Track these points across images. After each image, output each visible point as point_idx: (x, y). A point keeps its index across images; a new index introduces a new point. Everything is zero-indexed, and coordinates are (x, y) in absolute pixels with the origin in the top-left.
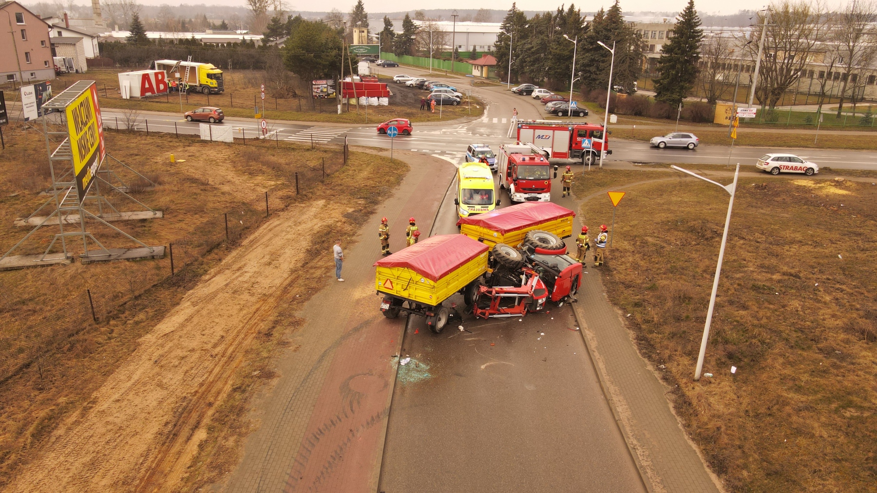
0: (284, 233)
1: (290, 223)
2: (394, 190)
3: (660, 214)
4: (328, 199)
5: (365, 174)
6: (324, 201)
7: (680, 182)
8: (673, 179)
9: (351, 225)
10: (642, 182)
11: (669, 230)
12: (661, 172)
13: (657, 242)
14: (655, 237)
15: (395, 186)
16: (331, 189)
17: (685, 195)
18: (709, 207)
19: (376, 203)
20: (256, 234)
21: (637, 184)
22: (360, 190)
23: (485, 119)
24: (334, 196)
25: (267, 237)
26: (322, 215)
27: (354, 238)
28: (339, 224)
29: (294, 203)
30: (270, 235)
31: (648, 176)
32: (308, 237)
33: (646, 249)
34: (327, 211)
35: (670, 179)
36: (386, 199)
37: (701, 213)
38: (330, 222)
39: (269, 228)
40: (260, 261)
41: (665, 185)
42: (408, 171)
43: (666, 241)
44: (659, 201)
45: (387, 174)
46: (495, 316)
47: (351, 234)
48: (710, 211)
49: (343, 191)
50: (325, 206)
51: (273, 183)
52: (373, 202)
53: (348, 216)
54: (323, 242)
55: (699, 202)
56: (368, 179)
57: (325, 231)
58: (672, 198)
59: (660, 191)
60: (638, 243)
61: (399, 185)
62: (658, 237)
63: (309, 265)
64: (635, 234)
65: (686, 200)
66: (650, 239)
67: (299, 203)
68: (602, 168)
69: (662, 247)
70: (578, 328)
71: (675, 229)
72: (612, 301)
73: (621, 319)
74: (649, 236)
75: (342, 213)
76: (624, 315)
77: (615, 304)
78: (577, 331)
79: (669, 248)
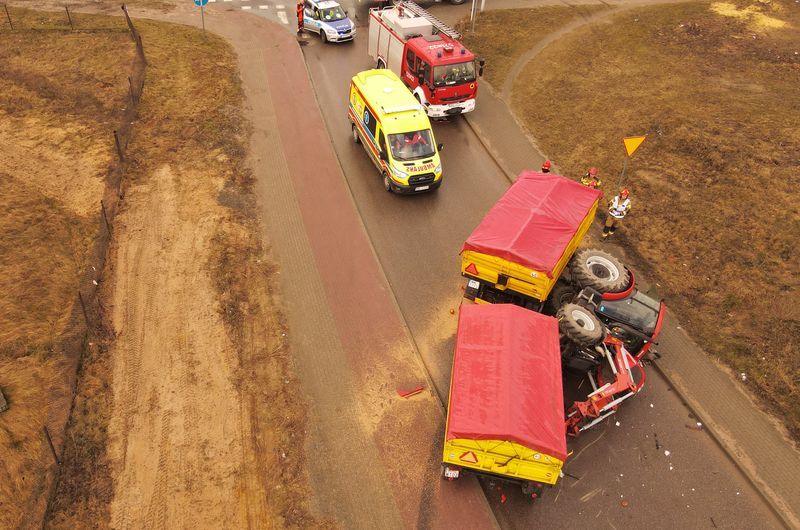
0: (162, 276)
2: (245, 111)
3: (618, 112)
4: (169, 160)
5: (185, 81)
6: (168, 167)
7: (594, 31)
8: (580, 24)
9: (242, 223)
10: (550, 38)
12: (555, 9)
13: (661, 183)
14: (649, 170)
15: (241, 101)
16: (160, 132)
17: (619, 60)
18: (663, 86)
19: (240, 150)
21: (546, 42)
22: (201, 124)
24: (175, 151)
26: (188, 209)
27: (266, 258)
28: (226, 228)
30: (143, 286)
31: (547, 20)
32: (201, 275)
33: (658, 202)
34: (188, 196)
35: (577, 24)
38: (209, 225)
39: (130, 267)
40: (174, 375)
41: (581, 41)
42: (235, 56)
43: (671, 178)
44: (596, 79)
45: (214, 73)
46: (586, 428)
47: (256, 247)
48: (670, 94)
49: (180, 135)
50: (177, 181)
51: (61, 132)
52: (237, 152)
53: (225, 200)
54: (230, 282)
55: (645, 75)
56: (196, 93)
57: (218, 254)
58: (608, 70)
59: (583, 54)
60: (639, 189)
61: (245, 97)
62: (654, 170)
65: (628, 72)
66: (647, 176)
67: (137, 182)
68: (484, 13)
69: (676, 195)
70: (699, 424)
71: (662, 146)
72: (700, 344)
73: (740, 388)
74: (640, 168)
75: (213, 196)
76: (738, 378)
77: (710, 352)
78: (699, 429)
79: (685, 196)
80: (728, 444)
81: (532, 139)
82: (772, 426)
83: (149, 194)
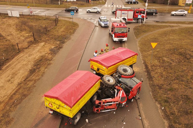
0: (23, 61)
1: (27, 55)
2: (72, 36)
3: (167, 45)
4: (46, 42)
5: (62, 29)
6: (44, 43)
7: (172, 30)
8: (169, 28)
9: (51, 55)
10: (159, 30)
11: (172, 53)
12: (164, 25)
13: (169, 60)
14: (167, 57)
15: (72, 34)
16: (48, 37)
17: (174, 36)
19: (64, 42)
20: (11, 62)
21: (157, 31)
22: (59, 37)
23: (106, 5)
24: (48, 40)
25: (15, 64)
26: (41, 50)
27: (51, 62)
28: (47, 55)
29: (32, 45)
30: (17, 62)
31: (160, 27)
32: (32, 62)
33: (165, 64)
34: (44, 48)
35: (168, 28)
36: (68, 40)
37: (182, 44)
38: (43, 54)
39: (17, 58)
40: (6, 79)
41: (166, 31)
42: (78, 27)
43: (172, 60)
44: (166, 39)
45: (70, 29)
46: (103, 111)
47: (51, 59)
48: (185, 43)
49: (52, 38)
50: (44, 45)
51: (27, 35)
52: (63, 43)
53: (51, 50)
54: (38, 65)
55: (180, 39)
56: (63, 32)
57: (40, 59)
58: (170, 37)
59: (165, 34)
60: (161, 61)
61: (74, 34)
62: (168, 58)
63: (28, 79)
64: (159, 56)
65: (175, 38)
66: (165, 59)
67: (34, 44)
68: (144, 24)
69: (171, 63)
70: (140, 118)
71: (174, 53)
72: (154, 98)
73: (160, 111)
74: (165, 57)
75: (49, 49)
76: (161, 108)
77: (156, 100)
78: (140, 119)
79: (174, 64)
80: (146, 125)
81: (139, 48)
82: (164, 123)
83: (35, 47)
